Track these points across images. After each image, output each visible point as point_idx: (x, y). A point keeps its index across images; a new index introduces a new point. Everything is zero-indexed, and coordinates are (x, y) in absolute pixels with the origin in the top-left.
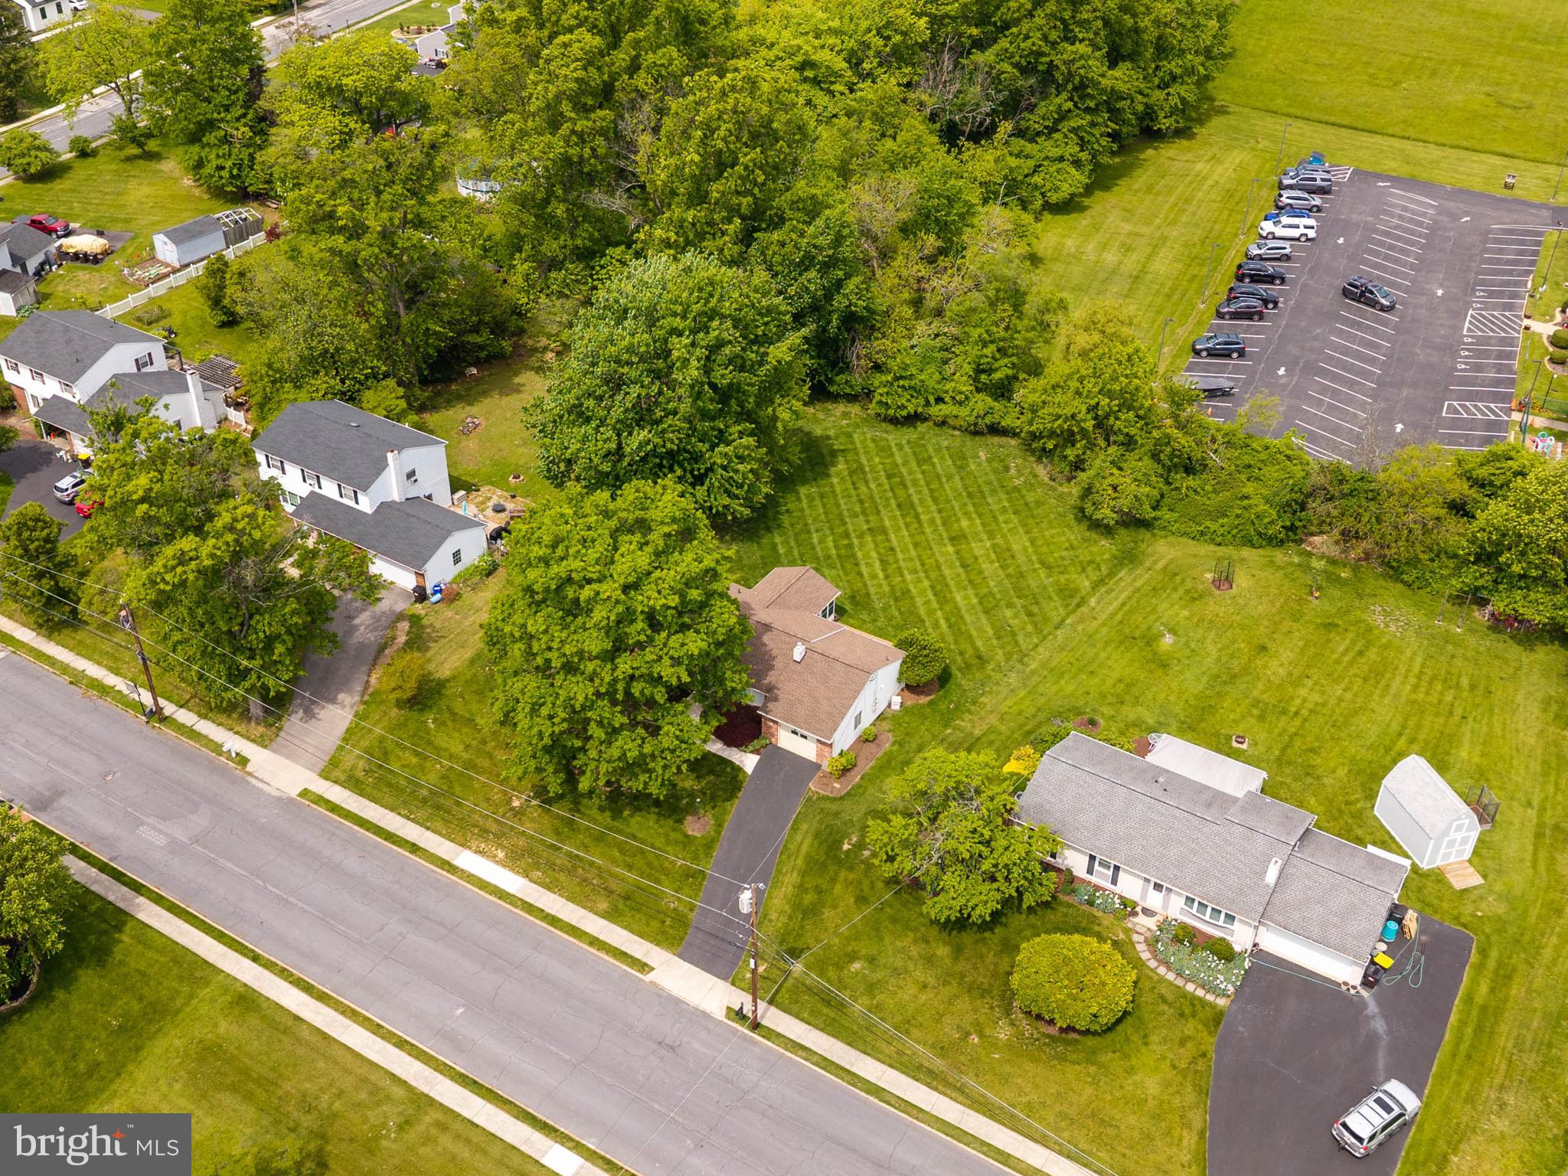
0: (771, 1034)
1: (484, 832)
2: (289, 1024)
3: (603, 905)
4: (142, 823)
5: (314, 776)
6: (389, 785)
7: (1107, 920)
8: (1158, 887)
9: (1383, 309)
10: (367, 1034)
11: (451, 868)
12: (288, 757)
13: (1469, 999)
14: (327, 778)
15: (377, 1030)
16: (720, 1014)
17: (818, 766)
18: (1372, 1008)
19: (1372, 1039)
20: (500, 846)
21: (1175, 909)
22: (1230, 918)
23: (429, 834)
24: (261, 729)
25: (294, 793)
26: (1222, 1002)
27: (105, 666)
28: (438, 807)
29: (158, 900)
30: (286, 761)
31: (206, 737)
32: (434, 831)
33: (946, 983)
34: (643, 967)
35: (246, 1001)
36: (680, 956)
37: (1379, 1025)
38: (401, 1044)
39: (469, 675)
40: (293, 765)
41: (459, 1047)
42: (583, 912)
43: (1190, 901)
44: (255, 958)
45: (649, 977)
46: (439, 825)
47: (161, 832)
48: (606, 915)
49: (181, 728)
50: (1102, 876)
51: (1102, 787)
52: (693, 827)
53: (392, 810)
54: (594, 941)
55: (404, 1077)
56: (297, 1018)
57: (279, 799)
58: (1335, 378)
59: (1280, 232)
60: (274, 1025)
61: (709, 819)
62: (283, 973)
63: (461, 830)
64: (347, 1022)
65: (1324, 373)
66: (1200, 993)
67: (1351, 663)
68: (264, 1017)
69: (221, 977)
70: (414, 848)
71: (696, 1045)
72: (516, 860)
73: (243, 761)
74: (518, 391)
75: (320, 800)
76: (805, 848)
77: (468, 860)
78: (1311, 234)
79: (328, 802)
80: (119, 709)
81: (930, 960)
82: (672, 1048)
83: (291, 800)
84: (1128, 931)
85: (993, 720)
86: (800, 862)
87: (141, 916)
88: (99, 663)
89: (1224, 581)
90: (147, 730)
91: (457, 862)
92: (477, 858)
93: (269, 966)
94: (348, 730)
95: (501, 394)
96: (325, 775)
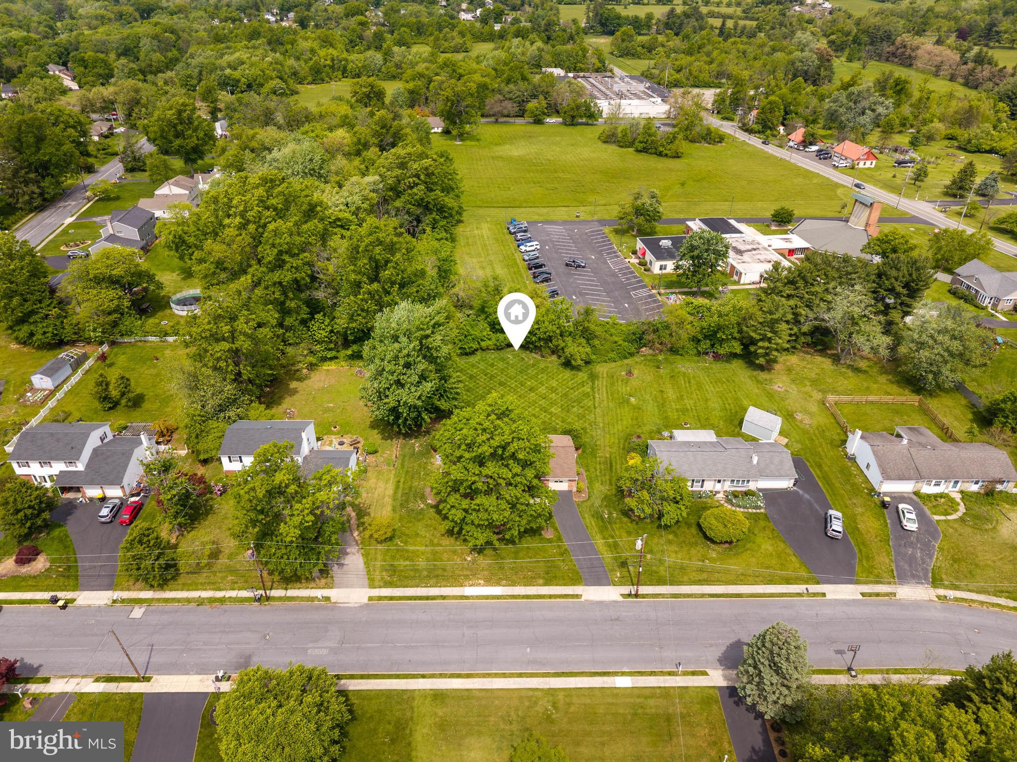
0: (644, 596)
1: (467, 577)
2: (468, 694)
3: (541, 581)
4: (308, 649)
5: (368, 590)
6: (406, 577)
7: (709, 501)
8: (719, 481)
9: (583, 267)
10: (502, 679)
11: (467, 597)
12: (347, 587)
13: (818, 476)
14: (375, 588)
15: (504, 675)
16: (620, 599)
17: (570, 492)
18: (801, 492)
19: (808, 501)
20: (478, 579)
21: (727, 486)
22: (748, 481)
23: (442, 589)
24: (323, 581)
25: (366, 601)
26: (762, 511)
27: (210, 589)
28: (437, 576)
29: (352, 677)
30: (349, 589)
31: (298, 597)
32: (445, 586)
33: (682, 547)
34: (578, 596)
35: (439, 696)
36: (586, 585)
37: (807, 496)
38: (520, 675)
39: (398, 516)
40: (353, 590)
41: (542, 664)
42: (535, 588)
43: (733, 481)
44: (423, 676)
45: (583, 599)
46: (444, 583)
47: (322, 648)
48: (545, 584)
49: (280, 599)
50: (697, 486)
51: (682, 454)
52: (549, 534)
53: (417, 586)
54: (550, 597)
55: (534, 687)
56: (467, 690)
57: (361, 607)
58: (592, 295)
59: (528, 249)
60: (462, 698)
61: (551, 530)
62: (441, 676)
63: (455, 580)
64: (490, 679)
65: (587, 294)
66: (754, 511)
67: (690, 386)
68: (453, 697)
69: (417, 692)
70: (444, 597)
71: (624, 614)
72: (489, 582)
73: (328, 599)
74: (297, 392)
75: (380, 598)
76: (593, 523)
77: (469, 591)
78: (538, 247)
79: (386, 597)
80: (238, 606)
81: (670, 542)
82: (617, 619)
83: (367, 605)
84: (718, 501)
85: (608, 449)
86: (596, 529)
87: (351, 688)
88: (205, 590)
89: (630, 373)
90: (263, 608)
91: (466, 594)
92: (472, 588)
93: (432, 676)
94: (365, 563)
95: (290, 396)
96: (372, 586)
